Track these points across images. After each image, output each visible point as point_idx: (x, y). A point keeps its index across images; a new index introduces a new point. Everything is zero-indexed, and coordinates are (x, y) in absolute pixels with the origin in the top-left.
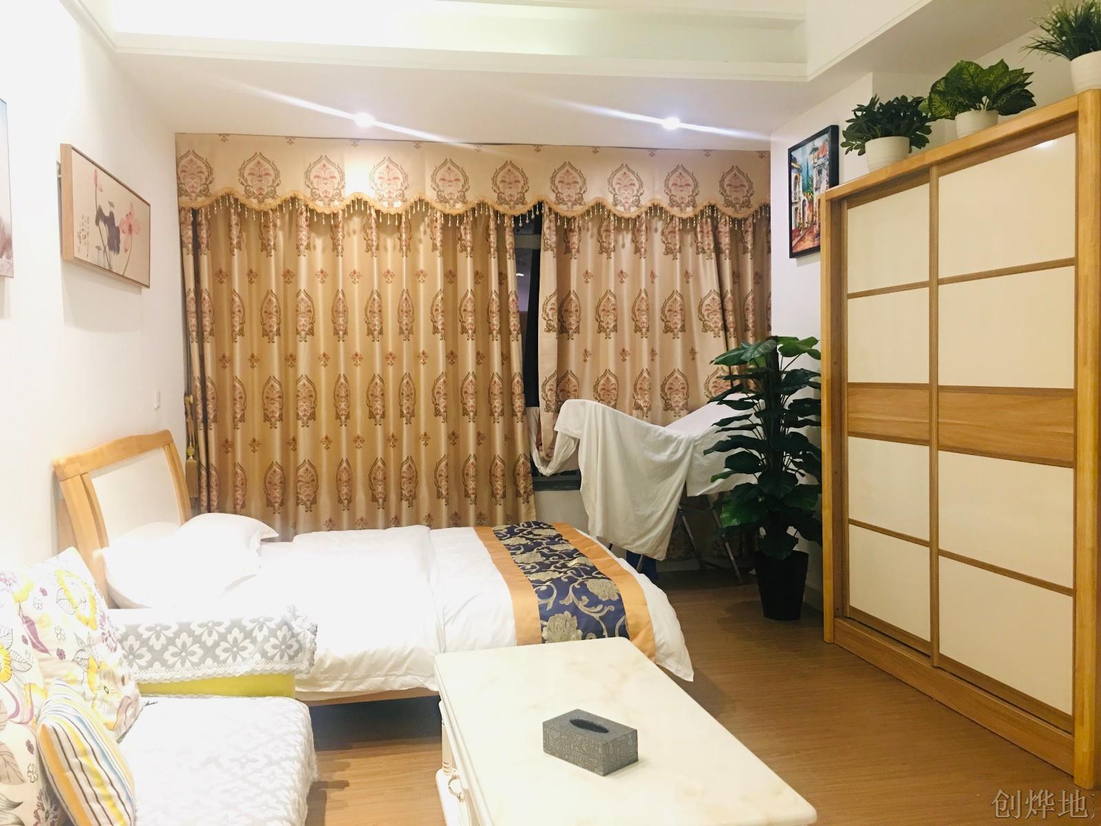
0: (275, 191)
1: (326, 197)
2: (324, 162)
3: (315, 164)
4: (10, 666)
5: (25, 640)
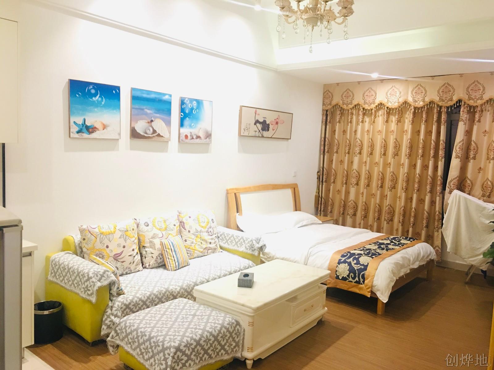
0: (352, 102)
1: (369, 103)
2: (370, 90)
3: (367, 91)
4: (166, 229)
5: (175, 225)
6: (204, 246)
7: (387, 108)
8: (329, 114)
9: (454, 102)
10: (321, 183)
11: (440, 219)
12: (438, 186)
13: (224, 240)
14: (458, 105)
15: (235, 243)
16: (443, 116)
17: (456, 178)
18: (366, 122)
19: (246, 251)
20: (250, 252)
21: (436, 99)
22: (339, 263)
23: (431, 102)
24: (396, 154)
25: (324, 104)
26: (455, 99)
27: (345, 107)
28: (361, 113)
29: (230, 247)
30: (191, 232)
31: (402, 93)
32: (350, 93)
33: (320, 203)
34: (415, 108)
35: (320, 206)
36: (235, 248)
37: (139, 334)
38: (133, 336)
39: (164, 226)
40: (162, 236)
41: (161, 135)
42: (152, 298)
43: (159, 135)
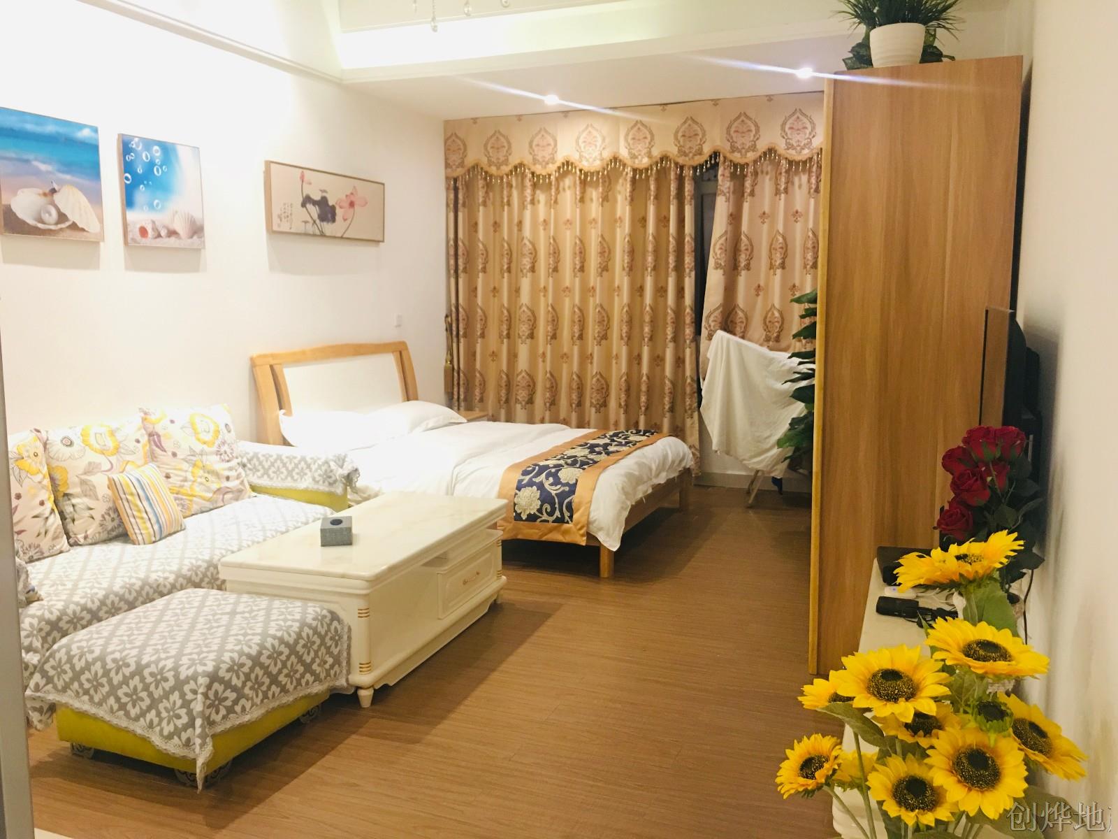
0: (507, 160)
1: (544, 161)
2: (543, 133)
3: (537, 134)
4: (117, 450)
5: (138, 441)
6: (215, 486)
7: (581, 171)
8: (460, 187)
9: (705, 157)
10: (455, 340)
11: (694, 393)
12: (688, 326)
13: (258, 471)
14: (713, 162)
15: (285, 472)
16: (686, 185)
17: (717, 309)
18: (539, 202)
19: (316, 487)
20: (323, 487)
21: (673, 150)
22: (519, 488)
23: (664, 158)
24: (605, 268)
25: (447, 165)
26: (707, 150)
27: (493, 170)
28: (528, 183)
29: (277, 483)
30: (180, 456)
31: (607, 140)
32: (502, 139)
33: (456, 383)
34: (635, 170)
35: (456, 389)
36: (289, 483)
37: (110, 665)
38: (93, 673)
39: (111, 444)
40: (109, 466)
41: (80, 226)
42: (113, 603)
43: (74, 227)
